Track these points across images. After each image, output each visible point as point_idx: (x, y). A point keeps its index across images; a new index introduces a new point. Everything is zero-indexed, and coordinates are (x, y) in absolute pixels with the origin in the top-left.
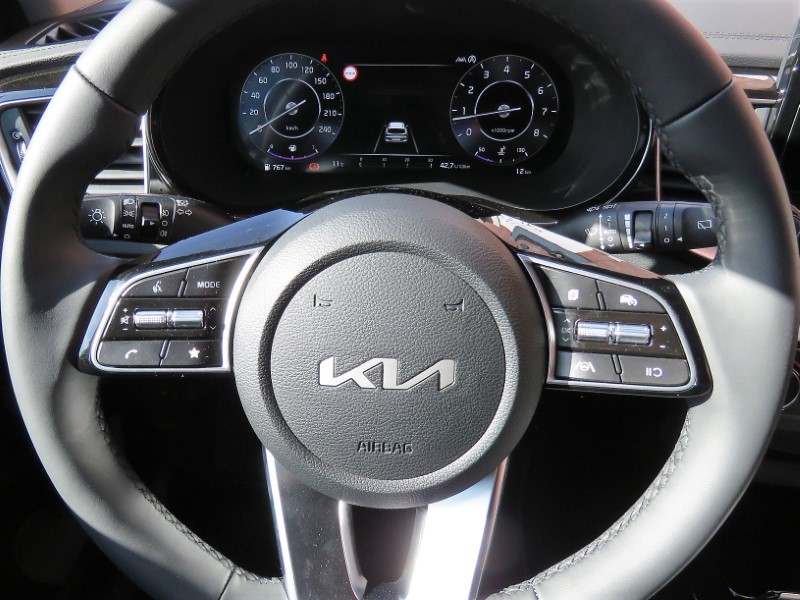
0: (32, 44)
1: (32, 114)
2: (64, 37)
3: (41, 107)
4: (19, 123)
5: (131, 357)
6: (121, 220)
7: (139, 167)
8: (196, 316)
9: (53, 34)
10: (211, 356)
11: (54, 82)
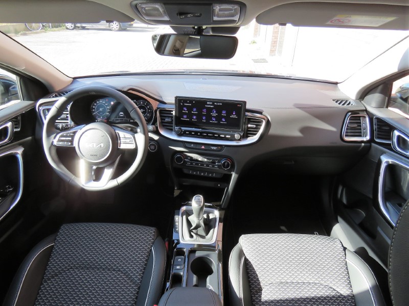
0: (50, 98)
1: (48, 110)
2: (56, 96)
3: (50, 109)
4: (47, 112)
5: (61, 144)
6: (62, 127)
7: (68, 120)
8: (70, 138)
9: (54, 95)
10: (72, 144)
11: (52, 105)
